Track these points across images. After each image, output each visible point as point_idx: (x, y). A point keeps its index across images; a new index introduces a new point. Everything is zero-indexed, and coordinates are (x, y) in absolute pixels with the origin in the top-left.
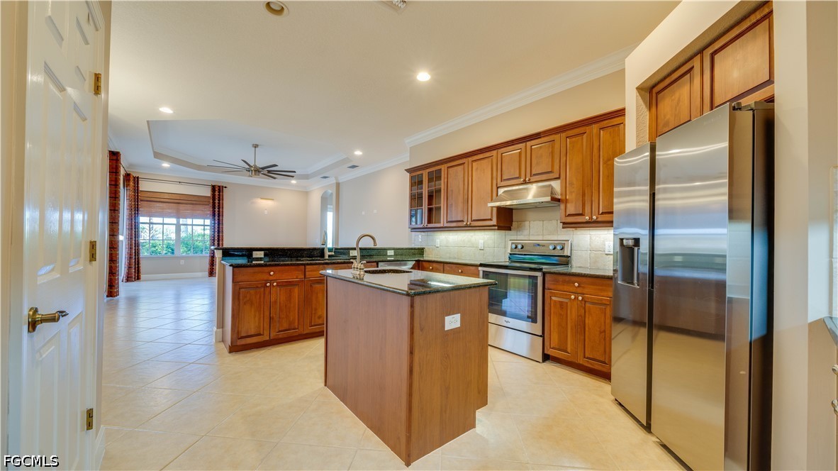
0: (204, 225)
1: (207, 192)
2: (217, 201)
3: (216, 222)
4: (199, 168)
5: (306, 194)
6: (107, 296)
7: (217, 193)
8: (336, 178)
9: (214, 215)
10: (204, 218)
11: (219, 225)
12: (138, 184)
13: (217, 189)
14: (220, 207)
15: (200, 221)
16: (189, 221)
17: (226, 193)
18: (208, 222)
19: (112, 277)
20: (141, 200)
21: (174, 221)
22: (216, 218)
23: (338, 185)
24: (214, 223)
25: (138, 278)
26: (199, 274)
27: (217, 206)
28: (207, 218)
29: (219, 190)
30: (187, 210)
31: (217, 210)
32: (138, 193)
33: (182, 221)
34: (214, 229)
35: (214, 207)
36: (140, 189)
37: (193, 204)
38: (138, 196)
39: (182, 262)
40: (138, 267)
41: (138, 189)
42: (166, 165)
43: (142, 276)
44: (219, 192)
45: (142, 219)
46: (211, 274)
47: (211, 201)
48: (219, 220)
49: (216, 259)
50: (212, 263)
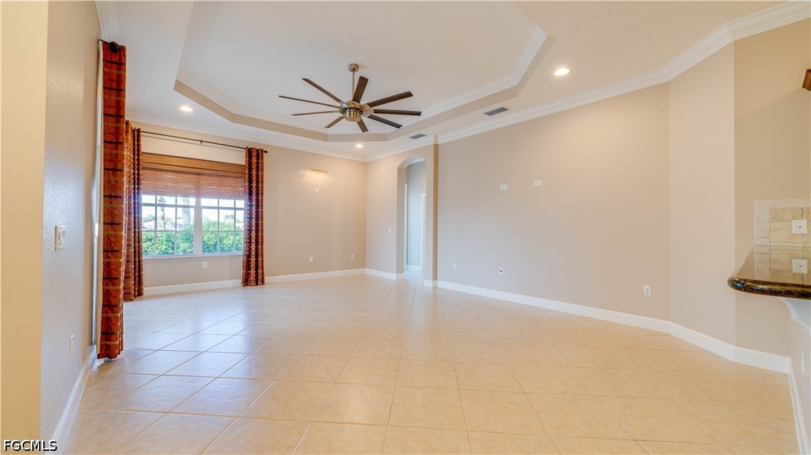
0: (235, 209)
1: (240, 159)
2: (254, 172)
3: (254, 203)
4: (235, 118)
5: (365, 165)
6: (99, 357)
7: (254, 160)
8: (436, 137)
9: (250, 194)
10: (235, 196)
11: (257, 207)
12: (138, 140)
13: (254, 154)
14: (260, 180)
15: (229, 203)
16: (213, 202)
17: (267, 159)
18: (241, 203)
20: (144, 168)
21: (192, 201)
22: (254, 197)
23: (436, 147)
24: (251, 206)
25: (140, 293)
26: (229, 283)
27: (254, 179)
28: (240, 198)
29: (258, 155)
30: (212, 185)
31: (254, 185)
32: (138, 155)
33: (205, 202)
34: (251, 214)
35: (250, 182)
36: (143, 149)
37: (219, 176)
38: (139, 160)
39: (205, 265)
40: (140, 276)
41: (138, 150)
42: (187, 108)
43: (146, 290)
44: (258, 159)
45: (146, 198)
46: (246, 282)
47: (247, 172)
48: (257, 200)
49: (253, 259)
50: (247, 266)
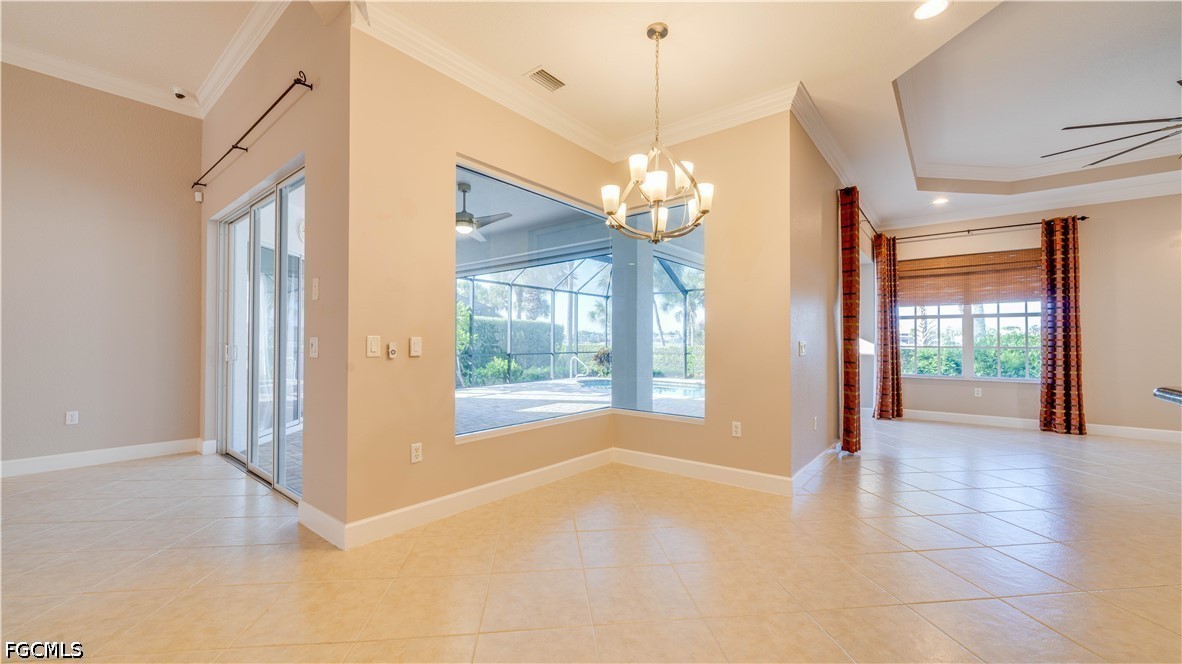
0: (1026, 315)
1: (1034, 240)
2: (1059, 256)
3: (1059, 304)
4: (1011, 188)
6: (843, 449)
7: (1059, 237)
9: (1052, 289)
10: (1026, 295)
11: (1066, 309)
12: (894, 250)
13: (1058, 228)
14: (1070, 267)
15: (1018, 307)
16: (990, 308)
17: (1084, 234)
18: (1036, 306)
19: (850, 416)
20: (901, 278)
21: (956, 309)
22: (1059, 295)
24: (1054, 309)
25: (899, 414)
26: (1018, 422)
27: (1059, 266)
28: (1034, 299)
29: (1065, 227)
30: (987, 284)
31: (1059, 275)
32: (894, 266)
33: (975, 309)
34: (1054, 320)
35: (1051, 271)
36: (899, 258)
37: (998, 271)
38: (895, 270)
39: (978, 392)
40: (899, 395)
41: (894, 259)
42: (941, 200)
43: (905, 411)
44: (1065, 233)
45: (903, 311)
46: (1048, 424)
47: (1044, 257)
48: (1066, 299)
49: (1059, 391)
50: (1049, 400)
